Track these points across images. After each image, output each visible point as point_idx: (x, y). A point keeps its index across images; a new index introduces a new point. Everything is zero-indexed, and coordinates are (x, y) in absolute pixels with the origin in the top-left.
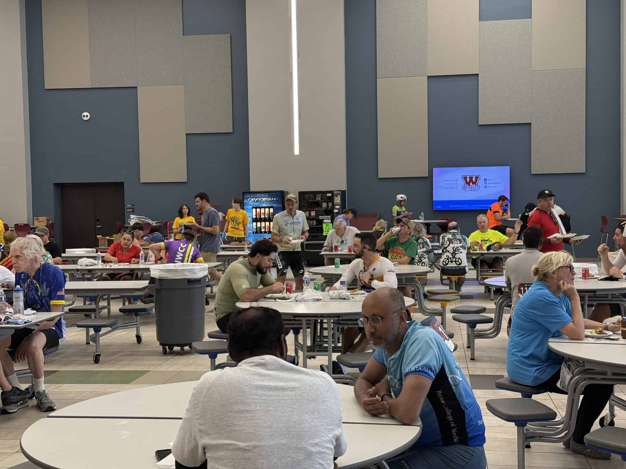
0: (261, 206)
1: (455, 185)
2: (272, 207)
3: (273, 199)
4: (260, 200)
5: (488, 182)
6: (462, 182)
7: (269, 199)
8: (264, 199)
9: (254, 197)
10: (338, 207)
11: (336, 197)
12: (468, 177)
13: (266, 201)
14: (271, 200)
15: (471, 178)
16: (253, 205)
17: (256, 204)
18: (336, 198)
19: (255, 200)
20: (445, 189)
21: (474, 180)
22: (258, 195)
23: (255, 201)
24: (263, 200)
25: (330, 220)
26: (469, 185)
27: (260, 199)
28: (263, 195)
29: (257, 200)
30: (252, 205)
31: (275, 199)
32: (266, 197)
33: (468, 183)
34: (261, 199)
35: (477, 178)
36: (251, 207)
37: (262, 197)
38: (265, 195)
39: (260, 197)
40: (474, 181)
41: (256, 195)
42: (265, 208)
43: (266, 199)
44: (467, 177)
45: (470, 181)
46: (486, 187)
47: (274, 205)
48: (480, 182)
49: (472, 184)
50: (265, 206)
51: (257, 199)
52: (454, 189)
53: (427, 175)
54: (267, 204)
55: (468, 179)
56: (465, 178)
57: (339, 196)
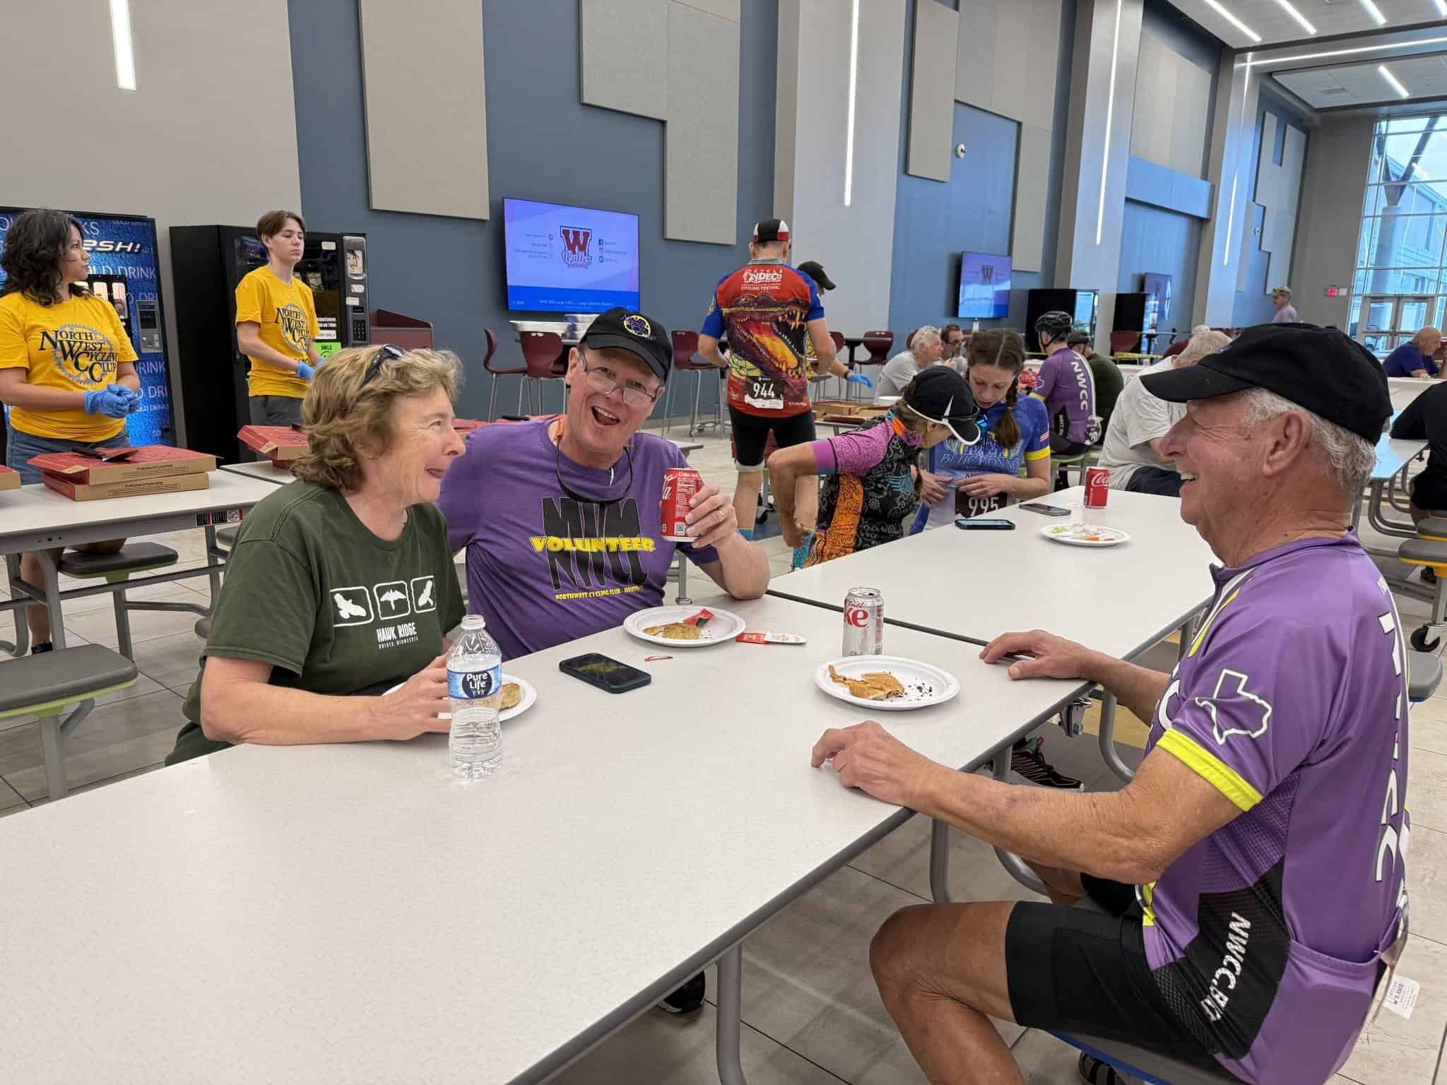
1: (547, 249)
2: (121, 279)
3: (120, 246)
5: (605, 247)
6: (560, 244)
7: (106, 245)
10: (358, 289)
11: (349, 255)
12: (571, 230)
14: (113, 251)
15: (576, 234)
18: (350, 260)
20: (530, 256)
21: (581, 237)
25: (334, 332)
26: (574, 253)
31: (129, 248)
33: (571, 247)
35: (586, 235)
40: (581, 241)
43: (95, 243)
44: (568, 231)
45: (576, 242)
46: (601, 259)
47: (130, 272)
48: (593, 246)
49: (579, 249)
52: (545, 257)
53: (485, 215)
54: (98, 265)
55: (571, 236)
56: (566, 233)
57: (359, 253)
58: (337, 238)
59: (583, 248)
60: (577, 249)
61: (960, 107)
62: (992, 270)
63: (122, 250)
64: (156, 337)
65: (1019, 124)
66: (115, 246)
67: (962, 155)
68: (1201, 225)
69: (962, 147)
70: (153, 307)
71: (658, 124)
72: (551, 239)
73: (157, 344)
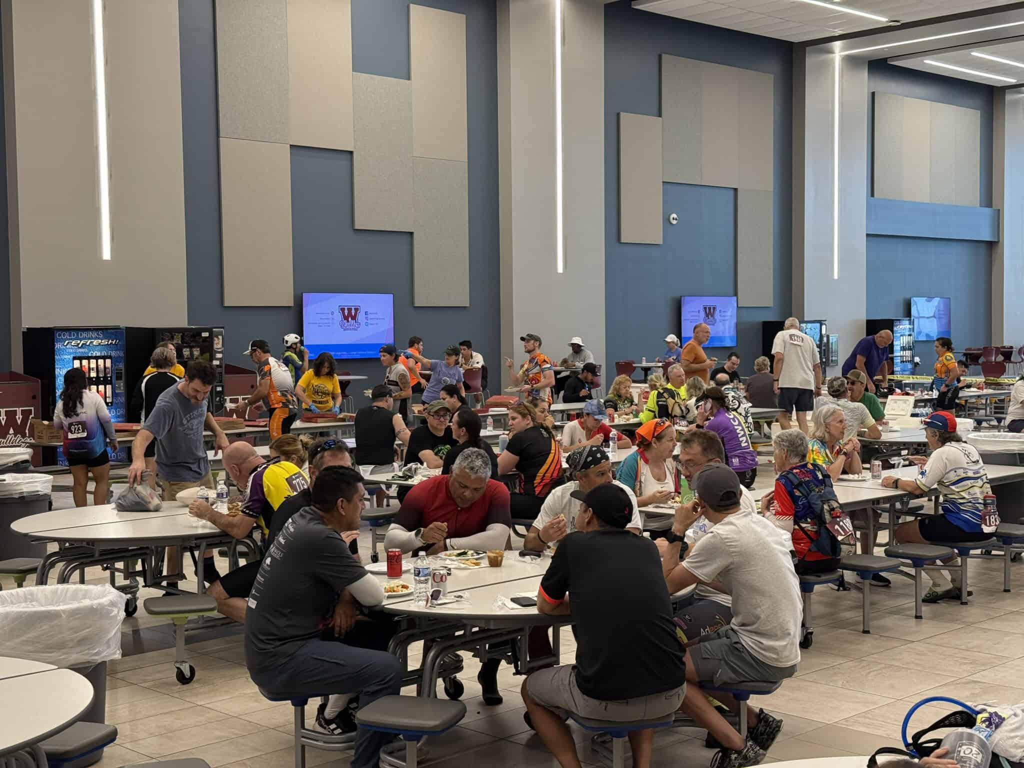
0: (90, 355)
1: (330, 321)
2: (110, 357)
3: (110, 342)
4: (88, 344)
5: (369, 316)
6: (338, 316)
7: (104, 342)
8: (95, 342)
9: (77, 339)
10: (219, 356)
11: (215, 339)
12: (346, 308)
13: (100, 344)
14: (108, 344)
15: (350, 310)
16: (75, 353)
17: (81, 350)
18: (216, 341)
19: (79, 344)
20: (318, 326)
21: (353, 311)
22: (84, 335)
23: (80, 346)
24: (94, 344)
26: (348, 321)
27: (89, 341)
28: (95, 334)
29: (83, 344)
30: (73, 353)
31: (114, 342)
32: (99, 339)
33: (346, 318)
34: (91, 342)
35: (356, 310)
36: (71, 357)
37: (92, 339)
38: (98, 335)
39: (89, 339)
40: (353, 314)
41: (81, 335)
42: (97, 358)
43: (100, 341)
44: (344, 309)
45: (349, 315)
46: (367, 324)
47: (113, 354)
48: (361, 317)
49: (352, 319)
50: (98, 354)
51: (82, 342)
52: (329, 326)
53: (291, 304)
54: (101, 351)
55: (346, 312)
56: (343, 310)
57: (220, 337)
58: (210, 330)
59: (354, 318)
60: (350, 319)
61: (669, 186)
62: (714, 308)
63: (111, 343)
64: (122, 384)
65: (736, 190)
66: (108, 342)
67: (674, 222)
68: (992, 247)
69: (674, 216)
70: (121, 370)
71: (409, 234)
72: (332, 315)
73: (122, 388)
